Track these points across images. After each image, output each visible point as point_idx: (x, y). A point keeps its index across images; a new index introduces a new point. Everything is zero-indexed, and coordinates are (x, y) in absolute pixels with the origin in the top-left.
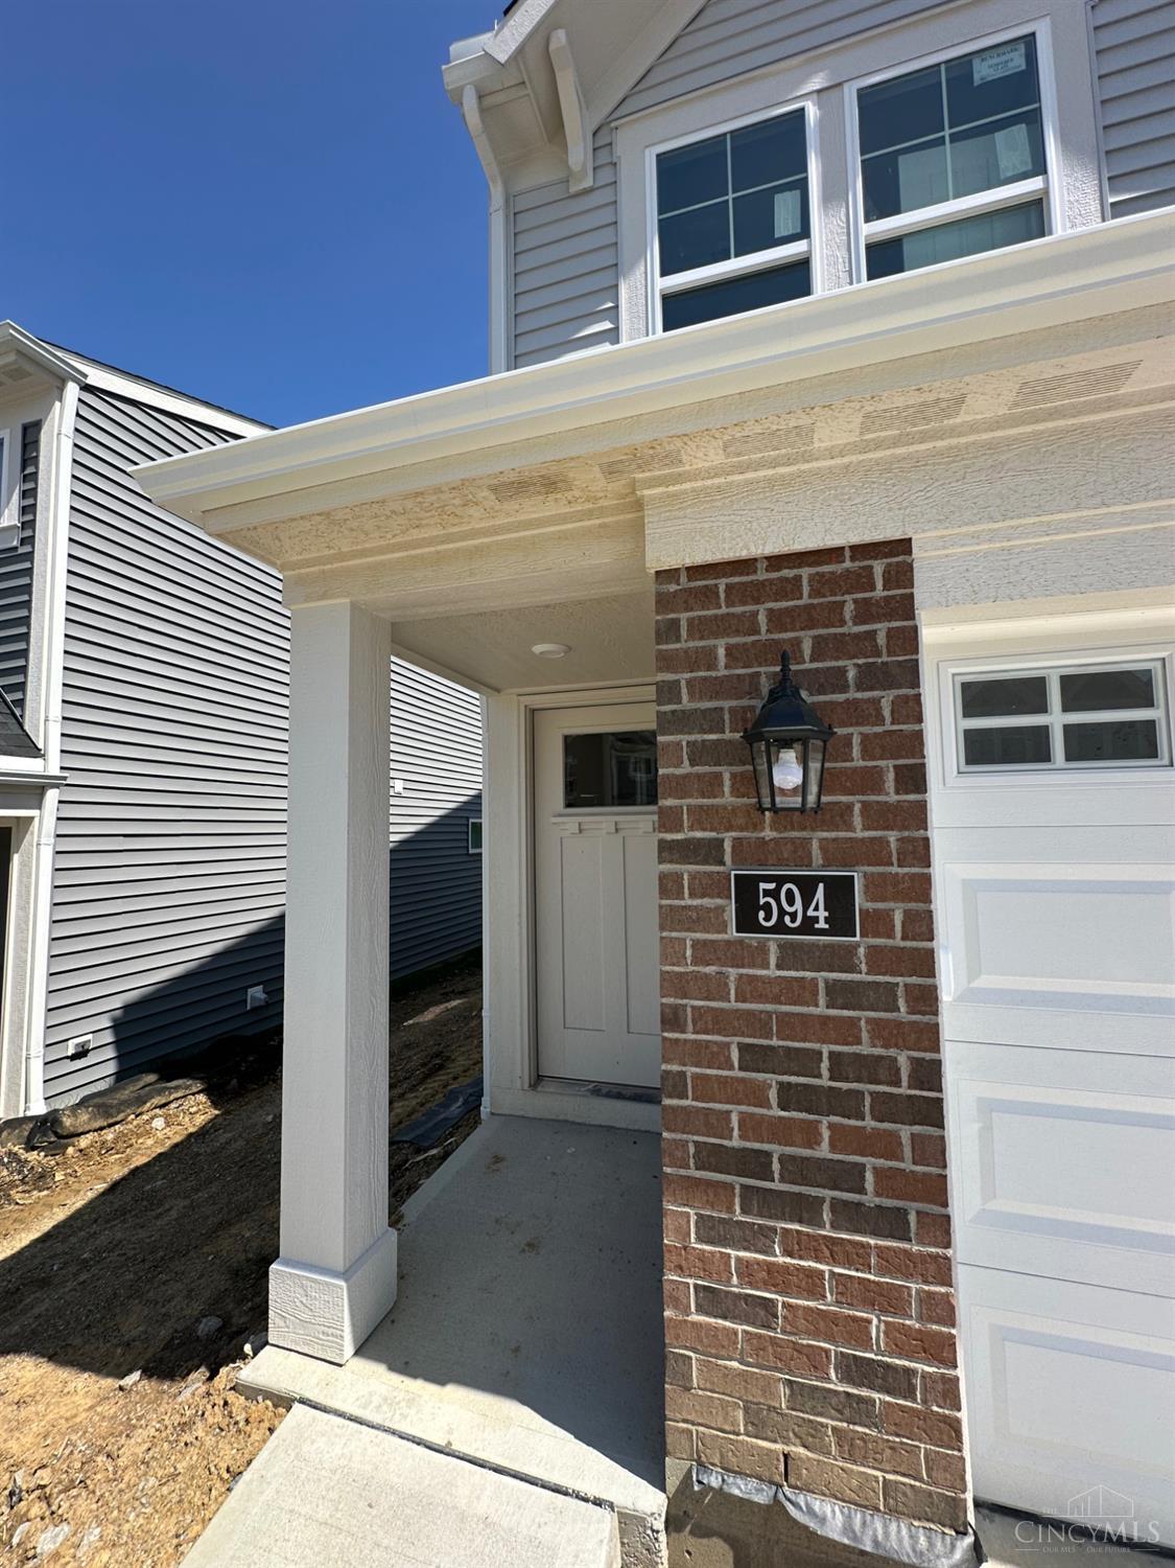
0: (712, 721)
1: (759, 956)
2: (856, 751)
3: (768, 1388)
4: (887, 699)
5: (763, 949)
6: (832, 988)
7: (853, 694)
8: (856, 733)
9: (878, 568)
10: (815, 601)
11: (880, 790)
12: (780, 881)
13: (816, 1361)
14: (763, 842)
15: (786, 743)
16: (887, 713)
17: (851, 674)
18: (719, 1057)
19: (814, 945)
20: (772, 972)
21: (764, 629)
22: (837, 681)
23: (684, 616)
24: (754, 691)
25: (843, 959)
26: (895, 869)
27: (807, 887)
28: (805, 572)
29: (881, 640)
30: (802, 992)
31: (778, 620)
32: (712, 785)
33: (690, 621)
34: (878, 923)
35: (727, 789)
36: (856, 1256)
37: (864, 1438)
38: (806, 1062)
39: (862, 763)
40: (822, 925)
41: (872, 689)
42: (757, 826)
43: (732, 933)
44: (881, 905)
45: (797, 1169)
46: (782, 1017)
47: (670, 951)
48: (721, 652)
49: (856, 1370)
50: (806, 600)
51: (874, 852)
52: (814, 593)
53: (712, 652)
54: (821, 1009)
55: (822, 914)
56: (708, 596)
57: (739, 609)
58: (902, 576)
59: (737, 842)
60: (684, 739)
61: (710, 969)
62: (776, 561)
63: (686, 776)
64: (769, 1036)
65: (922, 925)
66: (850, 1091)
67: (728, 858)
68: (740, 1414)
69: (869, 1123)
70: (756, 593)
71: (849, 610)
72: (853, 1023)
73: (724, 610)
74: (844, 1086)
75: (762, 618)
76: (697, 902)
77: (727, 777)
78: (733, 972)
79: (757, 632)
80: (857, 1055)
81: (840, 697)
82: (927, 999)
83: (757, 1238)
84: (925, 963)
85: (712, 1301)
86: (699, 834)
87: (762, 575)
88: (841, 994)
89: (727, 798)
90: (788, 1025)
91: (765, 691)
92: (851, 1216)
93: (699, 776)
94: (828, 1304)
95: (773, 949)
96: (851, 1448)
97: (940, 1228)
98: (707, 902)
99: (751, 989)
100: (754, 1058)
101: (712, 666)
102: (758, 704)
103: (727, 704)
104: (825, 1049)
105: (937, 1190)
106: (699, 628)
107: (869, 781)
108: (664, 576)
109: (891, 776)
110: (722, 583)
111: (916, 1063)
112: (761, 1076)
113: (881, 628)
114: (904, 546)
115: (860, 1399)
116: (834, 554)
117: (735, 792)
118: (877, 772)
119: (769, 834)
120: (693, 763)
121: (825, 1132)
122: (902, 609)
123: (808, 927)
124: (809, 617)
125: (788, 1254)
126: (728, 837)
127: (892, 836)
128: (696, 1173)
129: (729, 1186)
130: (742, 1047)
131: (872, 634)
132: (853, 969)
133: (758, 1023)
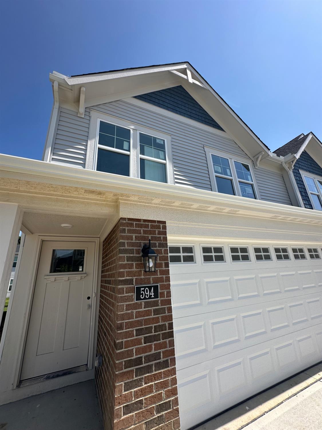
0: (131, 251)
1: (140, 306)
2: (158, 259)
3: (141, 428)
4: (163, 249)
5: (141, 304)
6: (154, 311)
7: (158, 248)
8: (159, 256)
9: (161, 225)
10: (151, 229)
11: (162, 267)
12: (145, 287)
13: (151, 412)
14: (141, 279)
16: (163, 252)
17: (157, 244)
18: (131, 334)
19: (151, 301)
20: (143, 309)
21: (142, 233)
22: (155, 245)
23: (127, 228)
24: (140, 246)
25: (156, 304)
26: (165, 283)
27: (150, 288)
28: (150, 224)
29: (162, 238)
30: (149, 313)
31: (145, 232)
32: (131, 266)
33: (128, 229)
34: (162, 294)
35: (134, 267)
36: (159, 377)
37: (161, 427)
38: (149, 330)
39: (159, 262)
40: (153, 296)
41: (160, 247)
42: (140, 275)
43: (135, 301)
44: (162, 291)
45: (148, 359)
46: (145, 320)
47: (121, 308)
48: (134, 237)
49: (160, 408)
50: (149, 229)
51: (161, 280)
53: (132, 236)
54: (153, 316)
55: (153, 294)
56: (132, 225)
57: (137, 229)
58: (165, 227)
59: (136, 279)
60: (126, 255)
61: (129, 311)
62: (145, 221)
63: (126, 264)
64: (142, 326)
65: (169, 294)
66: (158, 334)
67: (134, 283)
69: (162, 341)
70: (141, 226)
71: (157, 232)
72: (158, 318)
73: (135, 228)
74: (157, 333)
75: (142, 231)
76: (127, 295)
77: (134, 264)
78: (135, 311)
80: (159, 325)
81: (156, 249)
82: (170, 310)
84: (169, 302)
85: (127, 409)
86: (128, 278)
87: (142, 223)
88: (156, 312)
89: (134, 269)
90: (147, 322)
91: (142, 246)
92: (158, 366)
93: (128, 264)
94: (154, 393)
95: (143, 303)
97: (174, 361)
98: (130, 294)
99: (139, 314)
100: (139, 332)
101: (132, 240)
102: (141, 249)
103: (135, 248)
104: (153, 326)
105: (172, 352)
106: (130, 231)
107: (160, 265)
108: (124, 219)
109: (164, 264)
110: (135, 223)
111: (169, 324)
112: (140, 337)
113: (162, 236)
114: (164, 222)
115: (160, 416)
116: (154, 221)
117: (136, 268)
118: (162, 264)
119: (143, 277)
120: (127, 261)
121: (153, 346)
122: (165, 233)
123: (150, 297)
124: (150, 232)
125: (146, 383)
126: (134, 278)
127: (164, 276)
128: (125, 370)
129: (133, 371)
130: (136, 330)
131: (160, 237)
132: (158, 306)
133: (139, 323)
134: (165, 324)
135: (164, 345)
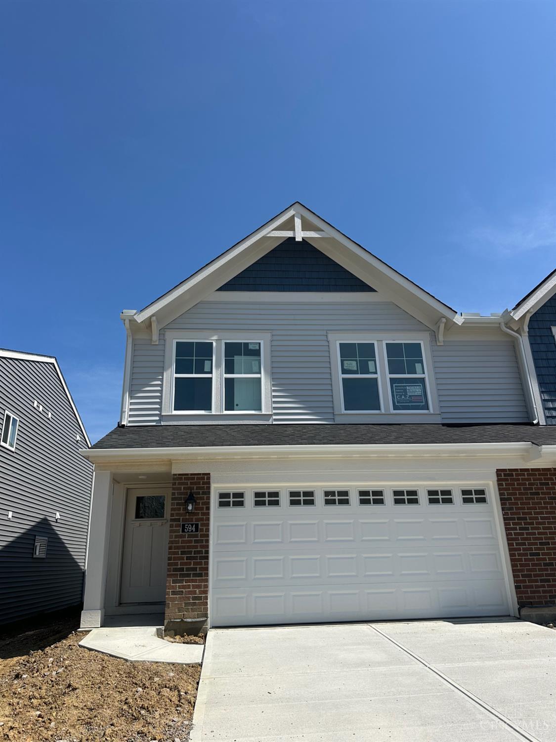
0: (180, 499)
1: (184, 536)
2: (201, 504)
3: (181, 604)
4: (205, 496)
5: (185, 535)
6: (195, 540)
7: (201, 496)
8: (201, 501)
9: (206, 477)
11: (203, 510)
12: (188, 524)
13: (188, 598)
14: (186, 518)
15: (190, 503)
16: (206, 499)
17: (201, 493)
18: (177, 553)
19: (193, 534)
20: (186, 539)
22: (199, 493)
23: (177, 481)
24: (187, 495)
25: (196, 536)
26: (205, 522)
27: (192, 525)
28: (195, 477)
30: (190, 542)
31: (191, 484)
32: (179, 509)
34: (202, 530)
35: (181, 510)
36: (195, 581)
37: (195, 608)
38: (190, 552)
39: (201, 506)
40: (194, 531)
41: (203, 495)
42: (186, 516)
43: (181, 533)
44: (202, 527)
45: (188, 569)
46: (187, 546)
47: (171, 537)
48: (182, 488)
49: (194, 598)
50: (195, 481)
51: (202, 519)
52: (197, 480)
53: (181, 488)
54: (193, 544)
55: (194, 529)
56: (181, 479)
57: (186, 481)
58: (209, 478)
59: (182, 518)
60: (176, 502)
61: (177, 539)
62: (192, 474)
63: (175, 508)
64: (185, 549)
65: (208, 530)
67: (181, 521)
68: (177, 610)
69: (199, 561)
70: (188, 479)
71: (201, 483)
72: (197, 546)
73: (183, 481)
74: (195, 555)
75: (189, 483)
77: (182, 508)
78: (180, 539)
79: (188, 485)
80: (197, 550)
81: (199, 496)
82: (207, 541)
83: (181, 581)
84: (208, 536)
85: (174, 593)
86: (177, 517)
87: (189, 476)
88: (196, 541)
90: (188, 547)
91: (189, 494)
92: (195, 575)
93: (177, 508)
94: (191, 589)
95: (187, 535)
96: (193, 610)
97: (207, 575)
98: (177, 528)
99: (183, 542)
100: (183, 553)
101: (181, 490)
102: (187, 496)
103: (183, 496)
104: (193, 550)
105: (207, 569)
106: (179, 484)
107: (202, 509)
108: (175, 475)
109: (205, 508)
110: (183, 477)
111: (205, 550)
112: (183, 556)
113: (206, 486)
114: (209, 474)
115: (194, 602)
116: (200, 474)
117: (183, 511)
118: (203, 508)
119: (187, 517)
120: (177, 506)
121: (192, 563)
122: (209, 483)
123: (192, 531)
124: (195, 483)
125: (186, 583)
126: (181, 518)
127: (204, 517)
128: (172, 573)
129: (178, 574)
130: (181, 551)
131: (204, 487)
132: (198, 537)
133: (184, 547)
134: (202, 551)
135: (200, 563)
